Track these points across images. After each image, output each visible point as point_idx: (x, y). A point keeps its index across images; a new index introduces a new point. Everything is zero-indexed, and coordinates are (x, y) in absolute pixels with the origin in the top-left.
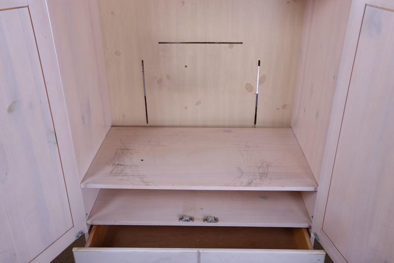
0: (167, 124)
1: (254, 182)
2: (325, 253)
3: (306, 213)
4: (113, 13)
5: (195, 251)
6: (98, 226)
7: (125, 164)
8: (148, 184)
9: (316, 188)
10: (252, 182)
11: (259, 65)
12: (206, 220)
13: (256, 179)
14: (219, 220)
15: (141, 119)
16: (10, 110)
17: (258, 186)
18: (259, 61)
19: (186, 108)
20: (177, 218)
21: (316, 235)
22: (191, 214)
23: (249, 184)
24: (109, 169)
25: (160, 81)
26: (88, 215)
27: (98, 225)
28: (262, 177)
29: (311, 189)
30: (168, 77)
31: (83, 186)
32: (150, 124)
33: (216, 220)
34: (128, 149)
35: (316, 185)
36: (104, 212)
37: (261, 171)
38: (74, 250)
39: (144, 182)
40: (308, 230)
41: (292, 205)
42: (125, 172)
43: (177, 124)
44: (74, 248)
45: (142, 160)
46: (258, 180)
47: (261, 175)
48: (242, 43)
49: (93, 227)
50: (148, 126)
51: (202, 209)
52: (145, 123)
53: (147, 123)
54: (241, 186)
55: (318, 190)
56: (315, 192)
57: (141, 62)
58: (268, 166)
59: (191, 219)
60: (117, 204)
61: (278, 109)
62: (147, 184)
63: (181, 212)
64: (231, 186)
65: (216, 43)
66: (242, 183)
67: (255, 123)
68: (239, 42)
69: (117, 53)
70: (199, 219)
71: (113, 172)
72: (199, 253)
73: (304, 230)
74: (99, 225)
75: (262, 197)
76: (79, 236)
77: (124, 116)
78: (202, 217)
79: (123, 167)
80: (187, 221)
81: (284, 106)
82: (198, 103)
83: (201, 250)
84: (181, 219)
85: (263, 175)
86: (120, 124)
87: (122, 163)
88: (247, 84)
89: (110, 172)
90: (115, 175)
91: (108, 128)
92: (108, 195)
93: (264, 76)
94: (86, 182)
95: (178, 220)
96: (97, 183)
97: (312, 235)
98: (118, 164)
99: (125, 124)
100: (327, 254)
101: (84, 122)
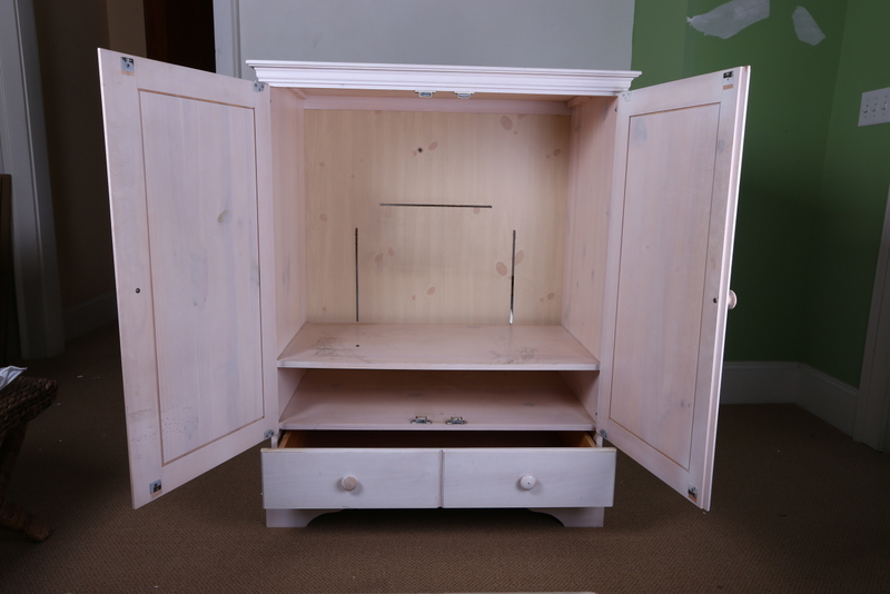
3: (589, 417)
4: (322, 164)
5: (436, 451)
7: (333, 348)
8: (371, 362)
9: (598, 366)
11: (514, 237)
12: (451, 421)
13: (517, 359)
14: (469, 421)
15: (348, 314)
16: (220, 219)
17: (521, 364)
18: (514, 231)
19: (414, 298)
24: (314, 351)
25: (379, 259)
28: (526, 358)
30: (391, 252)
31: (279, 363)
32: (361, 320)
33: (464, 422)
34: (335, 338)
35: (598, 364)
38: (262, 450)
39: (364, 361)
42: (335, 354)
44: (260, 448)
45: (358, 346)
46: (520, 360)
47: (524, 356)
48: (491, 206)
50: (358, 323)
52: (353, 319)
53: (358, 319)
54: (499, 364)
57: (354, 231)
58: (532, 351)
59: (428, 421)
61: (542, 300)
62: (368, 362)
64: (485, 363)
65: (457, 206)
68: (487, 205)
69: (323, 218)
70: (439, 422)
71: (319, 354)
72: (442, 453)
76: (269, 437)
77: (324, 309)
78: (444, 418)
79: (331, 350)
80: (423, 422)
81: (551, 296)
82: (431, 291)
83: (445, 450)
84: (414, 421)
85: (528, 357)
88: (499, 264)
89: (314, 354)
90: (323, 356)
93: (522, 252)
94: (283, 360)
95: (409, 422)
96: (298, 361)
98: (324, 349)
99: (325, 321)
100: (618, 450)
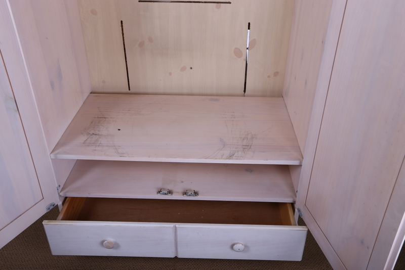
0: (150, 91)
1: (236, 154)
2: (307, 229)
3: (292, 188)
6: (73, 199)
7: (100, 133)
8: (123, 155)
10: (233, 155)
11: (249, 29)
12: (185, 193)
13: (238, 151)
14: (199, 193)
15: (122, 85)
17: (239, 159)
18: (249, 24)
19: (170, 74)
20: (155, 191)
21: (299, 211)
22: (170, 187)
23: (231, 157)
24: (83, 138)
25: (141, 45)
26: (61, 187)
27: (72, 197)
28: (245, 150)
29: (296, 163)
30: (151, 40)
31: (52, 156)
32: (132, 90)
33: (196, 193)
34: (105, 118)
35: (302, 159)
36: (79, 183)
37: (245, 143)
39: (118, 153)
40: (293, 204)
41: (278, 179)
42: (99, 142)
43: (161, 91)
44: (44, 221)
45: (119, 130)
46: (240, 153)
47: (244, 147)
48: (230, 3)
49: (67, 199)
50: (130, 93)
51: (183, 182)
52: (126, 90)
53: (129, 90)
54: (222, 158)
55: (303, 164)
56: (300, 166)
57: (120, 23)
58: (252, 138)
59: (170, 192)
60: (93, 175)
61: (269, 77)
62: (121, 155)
63: (160, 185)
64: (211, 158)
65: (202, 2)
66: (222, 156)
67: (245, 91)
68: (227, 1)
69: (94, 12)
70: (178, 192)
71: (87, 142)
72: (176, 228)
73: (288, 205)
74: (74, 197)
75: (247, 170)
76: (50, 209)
77: (104, 82)
78: (181, 190)
79: (98, 137)
80: (166, 194)
81: (276, 74)
83: (178, 225)
84: (159, 192)
85: (247, 148)
86: (100, 90)
87: (97, 132)
88: (236, 48)
89: (83, 142)
90: (88, 146)
91: (86, 95)
92: (84, 166)
93: (255, 40)
94: (56, 152)
95: (156, 193)
96: (68, 153)
97: (296, 210)
98: (93, 134)
99: (105, 91)
101: (53, 88)
